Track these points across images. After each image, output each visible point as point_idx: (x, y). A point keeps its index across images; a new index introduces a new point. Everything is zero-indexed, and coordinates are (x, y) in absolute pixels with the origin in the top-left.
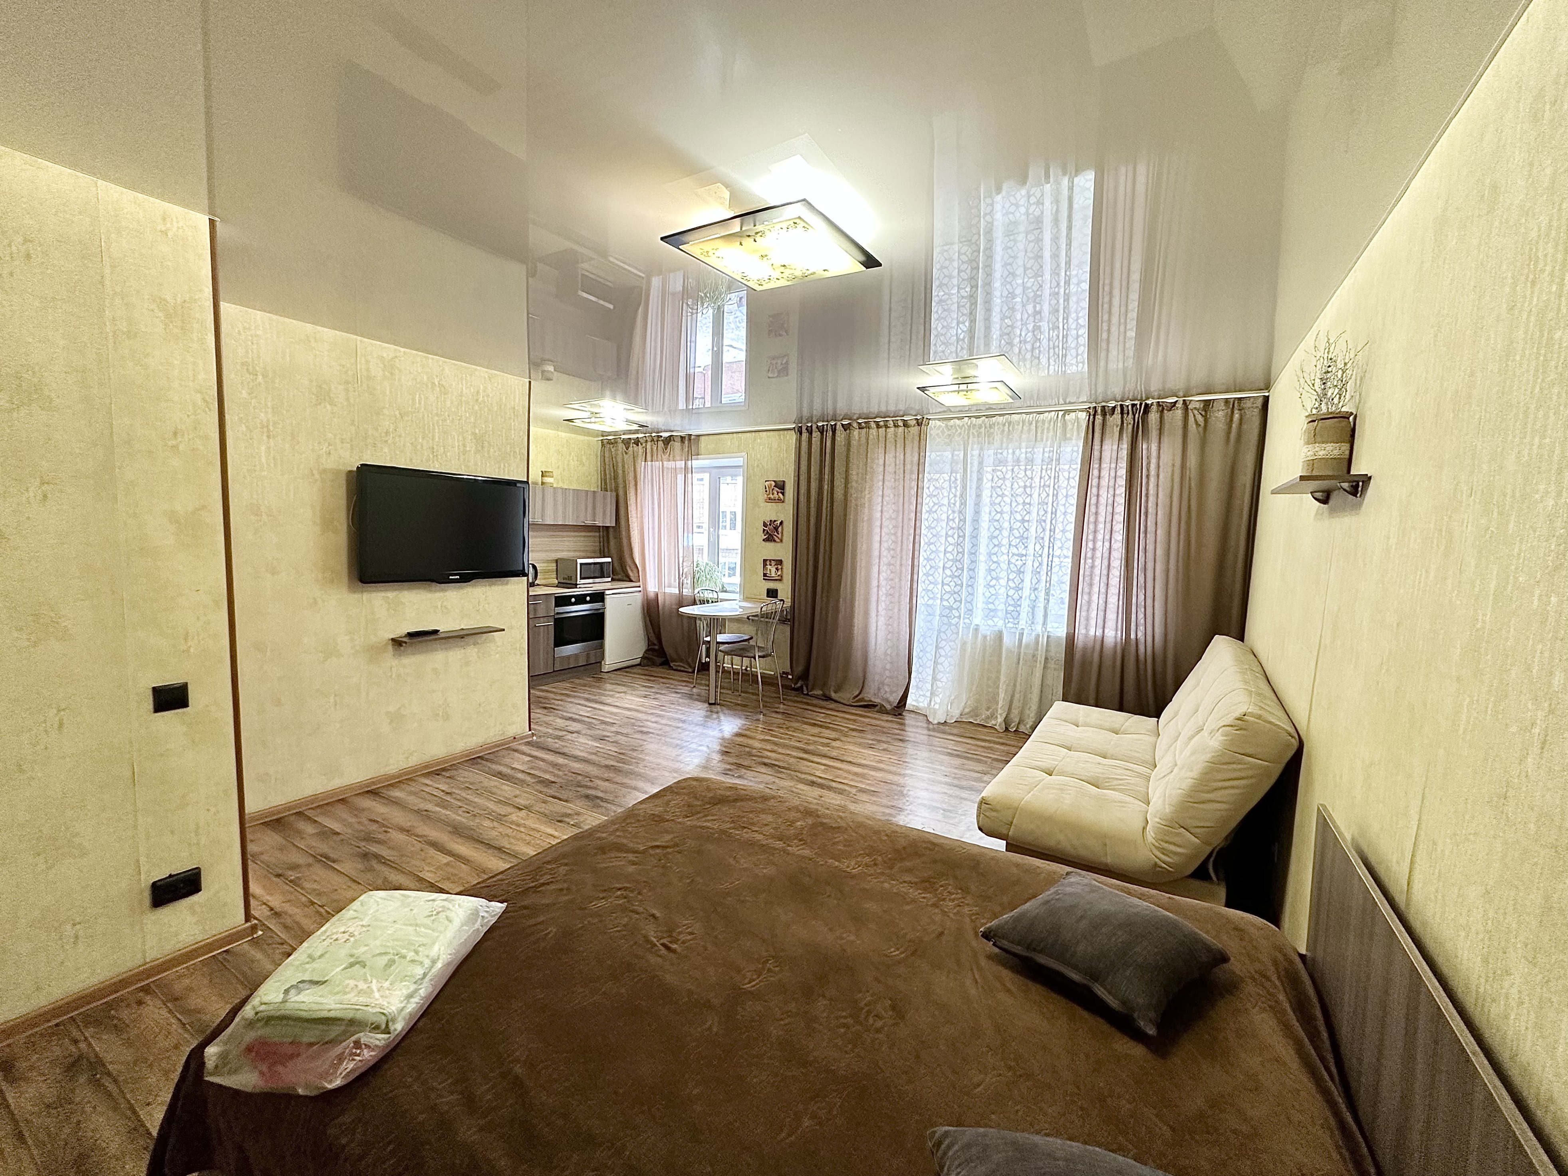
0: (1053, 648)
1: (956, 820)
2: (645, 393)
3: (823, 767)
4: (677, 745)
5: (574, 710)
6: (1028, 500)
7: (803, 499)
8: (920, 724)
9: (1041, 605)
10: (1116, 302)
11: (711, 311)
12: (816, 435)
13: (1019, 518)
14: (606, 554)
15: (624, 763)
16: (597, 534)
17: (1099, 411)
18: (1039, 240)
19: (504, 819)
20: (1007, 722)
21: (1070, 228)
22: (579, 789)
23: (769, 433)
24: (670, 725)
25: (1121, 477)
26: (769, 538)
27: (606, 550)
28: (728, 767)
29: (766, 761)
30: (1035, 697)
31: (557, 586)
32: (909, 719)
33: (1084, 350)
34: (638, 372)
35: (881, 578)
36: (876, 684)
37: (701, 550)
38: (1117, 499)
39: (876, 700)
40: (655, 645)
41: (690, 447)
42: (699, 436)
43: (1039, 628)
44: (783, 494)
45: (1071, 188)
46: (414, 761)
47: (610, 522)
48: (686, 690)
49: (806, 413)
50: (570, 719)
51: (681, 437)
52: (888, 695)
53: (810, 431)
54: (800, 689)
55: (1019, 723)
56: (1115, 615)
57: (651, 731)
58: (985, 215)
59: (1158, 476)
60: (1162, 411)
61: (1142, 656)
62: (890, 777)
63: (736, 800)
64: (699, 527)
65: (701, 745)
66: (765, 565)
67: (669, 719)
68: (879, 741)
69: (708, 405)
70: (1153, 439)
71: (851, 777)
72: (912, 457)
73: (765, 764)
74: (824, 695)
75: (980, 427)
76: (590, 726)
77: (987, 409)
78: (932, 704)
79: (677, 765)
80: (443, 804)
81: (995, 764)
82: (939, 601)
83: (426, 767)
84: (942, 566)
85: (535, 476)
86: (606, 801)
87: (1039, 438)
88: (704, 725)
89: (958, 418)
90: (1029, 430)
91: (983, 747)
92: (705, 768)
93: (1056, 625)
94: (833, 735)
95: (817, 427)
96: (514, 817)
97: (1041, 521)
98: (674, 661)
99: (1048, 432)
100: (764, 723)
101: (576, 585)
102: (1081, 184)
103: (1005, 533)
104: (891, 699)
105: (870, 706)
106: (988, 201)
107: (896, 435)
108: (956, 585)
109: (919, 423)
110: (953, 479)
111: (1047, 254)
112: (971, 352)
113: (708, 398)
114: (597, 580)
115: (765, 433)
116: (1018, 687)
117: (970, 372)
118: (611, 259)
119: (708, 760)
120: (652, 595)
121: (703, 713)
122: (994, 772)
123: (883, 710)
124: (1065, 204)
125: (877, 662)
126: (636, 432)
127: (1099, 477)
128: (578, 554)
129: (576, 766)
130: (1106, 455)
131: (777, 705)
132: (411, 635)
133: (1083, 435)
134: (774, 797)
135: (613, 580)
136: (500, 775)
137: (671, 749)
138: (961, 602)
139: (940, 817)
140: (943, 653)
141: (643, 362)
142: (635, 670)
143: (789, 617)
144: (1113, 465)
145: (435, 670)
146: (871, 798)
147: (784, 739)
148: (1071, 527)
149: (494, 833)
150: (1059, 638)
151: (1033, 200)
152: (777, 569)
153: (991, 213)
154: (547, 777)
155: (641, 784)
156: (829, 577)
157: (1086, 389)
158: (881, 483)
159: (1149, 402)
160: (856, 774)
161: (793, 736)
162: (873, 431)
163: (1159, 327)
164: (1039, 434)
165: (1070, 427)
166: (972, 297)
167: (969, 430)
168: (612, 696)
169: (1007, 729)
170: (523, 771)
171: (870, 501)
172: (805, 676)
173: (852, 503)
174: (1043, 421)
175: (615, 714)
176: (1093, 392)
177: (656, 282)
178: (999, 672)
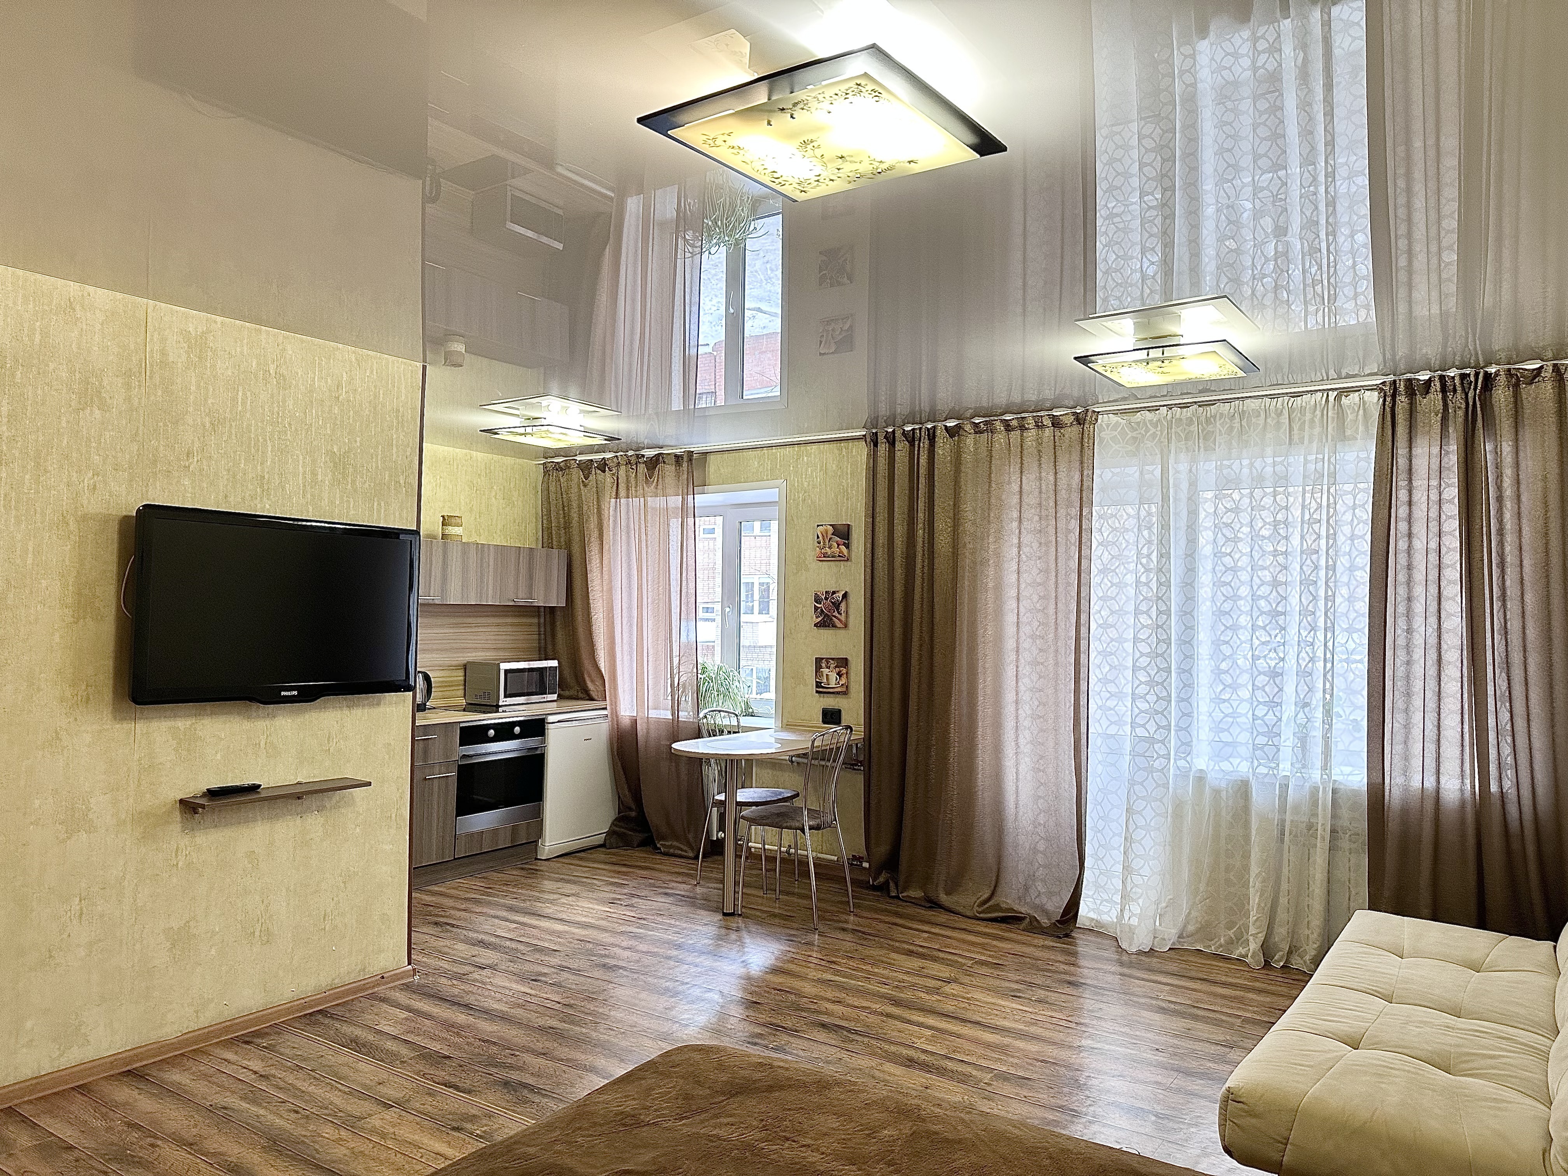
0: (1345, 813)
1: (1181, 1135)
2: (617, 386)
3: (929, 1033)
4: (667, 990)
5: (487, 927)
6: (1281, 548)
7: (881, 553)
8: (1106, 954)
9: (1317, 734)
10: (1419, 203)
11: (723, 249)
12: (901, 446)
13: (1267, 576)
14: (550, 653)
15: (572, 1023)
16: (535, 620)
17: (1402, 388)
18: (1277, 109)
19: (359, 1124)
20: (1267, 949)
21: (1329, 87)
22: (494, 1070)
23: (822, 446)
24: (654, 954)
25: (1450, 501)
26: (826, 622)
27: (550, 647)
28: (758, 1030)
29: (825, 1019)
30: (1317, 905)
31: (464, 710)
32: (1084, 945)
33: (1366, 287)
34: (604, 353)
35: (1022, 688)
36: (1021, 879)
37: (710, 649)
38: (1446, 540)
39: (1023, 910)
40: (630, 809)
41: (690, 473)
42: (705, 454)
43: (1316, 775)
44: (847, 546)
45: (1327, 24)
46: (209, 1017)
47: (556, 600)
48: (682, 889)
49: (884, 410)
50: (481, 943)
51: (676, 456)
52: (1044, 899)
53: (891, 440)
54: (883, 888)
55: (1290, 952)
56: (1458, 752)
57: (621, 963)
58: (1182, 73)
59: (1519, 497)
60: (1517, 385)
61: (1514, 824)
62: (1052, 1052)
63: (770, 1089)
64: (707, 610)
65: (710, 990)
66: (818, 668)
67: (655, 941)
68: (1031, 985)
69: (720, 402)
70: (1504, 432)
71: (980, 1051)
72: (1069, 478)
73: (823, 1026)
74: (930, 901)
75: (1190, 421)
76: (514, 956)
77: (1200, 392)
78: (1127, 915)
79: (666, 1027)
80: (253, 1096)
81: (1249, 1028)
82: (1128, 729)
83: (227, 1030)
84: (1130, 664)
85: (430, 524)
86: (539, 1091)
87: (1296, 438)
88: (714, 954)
89: (1150, 409)
90: (1278, 424)
91: (1224, 997)
92: (717, 1031)
93: (1347, 770)
94: (945, 972)
95: (904, 433)
96: (376, 1121)
97: (1307, 583)
98: (663, 838)
99: (1312, 427)
100: (821, 949)
101: (498, 706)
102: (1345, 17)
103: (1243, 604)
104: (1050, 906)
105: (1011, 919)
106: (1187, 50)
107: (1039, 442)
108: (1159, 698)
109: (1079, 420)
110: (1143, 513)
111: (1292, 131)
112: (1167, 293)
113: (721, 393)
114: (535, 698)
115: (814, 447)
116: (1284, 886)
117: (1171, 328)
118: (559, 169)
119: (723, 1016)
120: (626, 722)
121: (712, 930)
122: (1248, 1043)
123: (1034, 927)
124: (1317, 51)
125: (1022, 838)
126: (601, 449)
127: (1410, 503)
128: (502, 654)
129: (487, 1027)
130: (1421, 464)
131: (845, 917)
132: (214, 794)
133: (1374, 431)
134: (838, 1083)
135: (560, 697)
136: (356, 1045)
137: (655, 997)
138: (1168, 728)
139: (1149, 1129)
140: (1141, 822)
141: (613, 335)
142: (596, 855)
143: (861, 758)
144: (1434, 483)
145: (251, 855)
146: (1018, 1090)
147: (857, 978)
148: (1364, 591)
149: (340, 1152)
150: (1355, 793)
151: (1262, 45)
152: (839, 674)
153: (1192, 71)
154: (436, 1046)
155: (601, 1062)
156: (931, 686)
157: (1377, 351)
158: (1015, 524)
159: (1492, 370)
160: (988, 1045)
161: (875, 974)
162: (1000, 437)
163: (1499, 239)
164: (1296, 431)
165: (1350, 417)
166: (1166, 207)
167: (1170, 427)
168: (552, 902)
169: (1267, 965)
170: (395, 1038)
171: (998, 555)
172: (891, 863)
173: (966, 562)
174: (1302, 409)
175: (559, 934)
176: (1388, 356)
177: (633, 205)
178: (1246, 856)
